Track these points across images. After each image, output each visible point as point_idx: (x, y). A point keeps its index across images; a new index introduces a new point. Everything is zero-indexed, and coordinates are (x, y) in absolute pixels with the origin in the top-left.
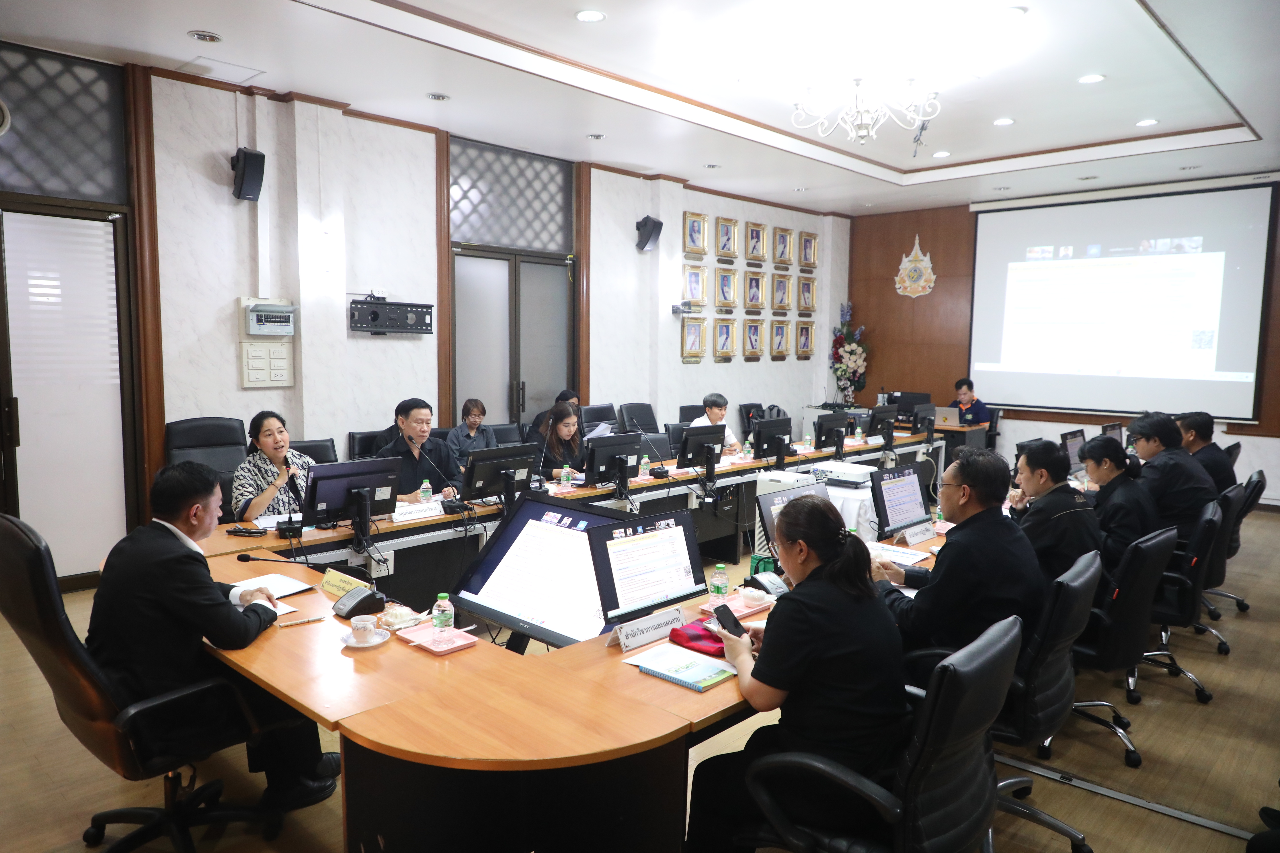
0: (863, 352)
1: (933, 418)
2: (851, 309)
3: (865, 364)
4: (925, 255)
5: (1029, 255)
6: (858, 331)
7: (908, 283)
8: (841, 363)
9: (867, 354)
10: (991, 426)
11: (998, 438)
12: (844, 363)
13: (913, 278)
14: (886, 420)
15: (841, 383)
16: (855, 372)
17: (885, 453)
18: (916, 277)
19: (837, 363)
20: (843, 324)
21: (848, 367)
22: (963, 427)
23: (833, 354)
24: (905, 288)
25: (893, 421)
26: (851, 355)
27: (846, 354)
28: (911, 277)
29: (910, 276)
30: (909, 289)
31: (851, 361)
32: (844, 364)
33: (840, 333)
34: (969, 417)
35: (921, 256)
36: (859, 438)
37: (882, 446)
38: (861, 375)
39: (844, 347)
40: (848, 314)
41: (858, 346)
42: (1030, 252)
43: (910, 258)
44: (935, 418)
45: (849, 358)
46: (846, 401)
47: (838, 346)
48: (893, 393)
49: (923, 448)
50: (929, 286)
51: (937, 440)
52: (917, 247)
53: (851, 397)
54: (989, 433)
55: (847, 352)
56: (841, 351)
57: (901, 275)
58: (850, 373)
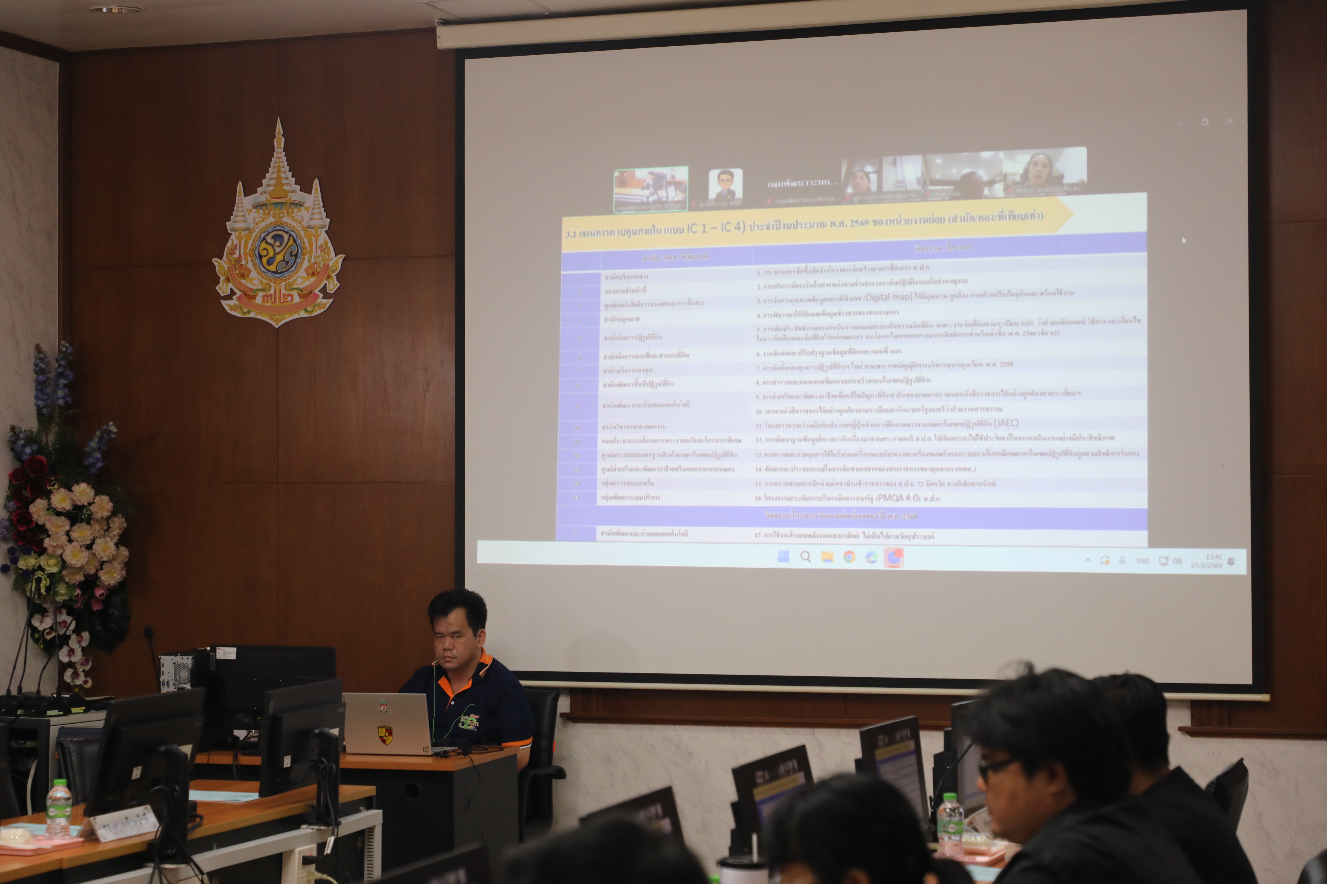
0: (114, 513)
1: (335, 732)
2: (71, 365)
3: (124, 552)
4: (307, 189)
5: (619, 193)
6: (96, 440)
7: (255, 280)
8: (42, 551)
9: (127, 521)
10: (534, 750)
11: (558, 785)
12: (50, 550)
13: (269, 262)
14: (163, 749)
15: (44, 624)
16: (90, 582)
17: (161, 872)
18: (279, 258)
19: (27, 552)
20: (43, 418)
21: (64, 564)
22: (444, 755)
23: (9, 519)
24: (249, 295)
25: (187, 749)
26: (73, 524)
27: (55, 519)
28: (265, 260)
29: (261, 257)
30: (259, 300)
31: (75, 544)
32: (52, 556)
33: (35, 447)
34: (470, 722)
35: (297, 195)
36: (62, 822)
37: (151, 844)
38: (113, 591)
39: (47, 495)
40: (63, 381)
41: (97, 494)
42: (623, 183)
43: (260, 196)
44: (342, 732)
45: (68, 533)
46: (63, 686)
47: (27, 494)
48: (214, 650)
49: (303, 840)
50: (323, 290)
51: (353, 808)
52: (279, 159)
53: (80, 669)
54: (531, 773)
55: (58, 514)
56: (38, 509)
57: (232, 252)
58: (70, 586)
